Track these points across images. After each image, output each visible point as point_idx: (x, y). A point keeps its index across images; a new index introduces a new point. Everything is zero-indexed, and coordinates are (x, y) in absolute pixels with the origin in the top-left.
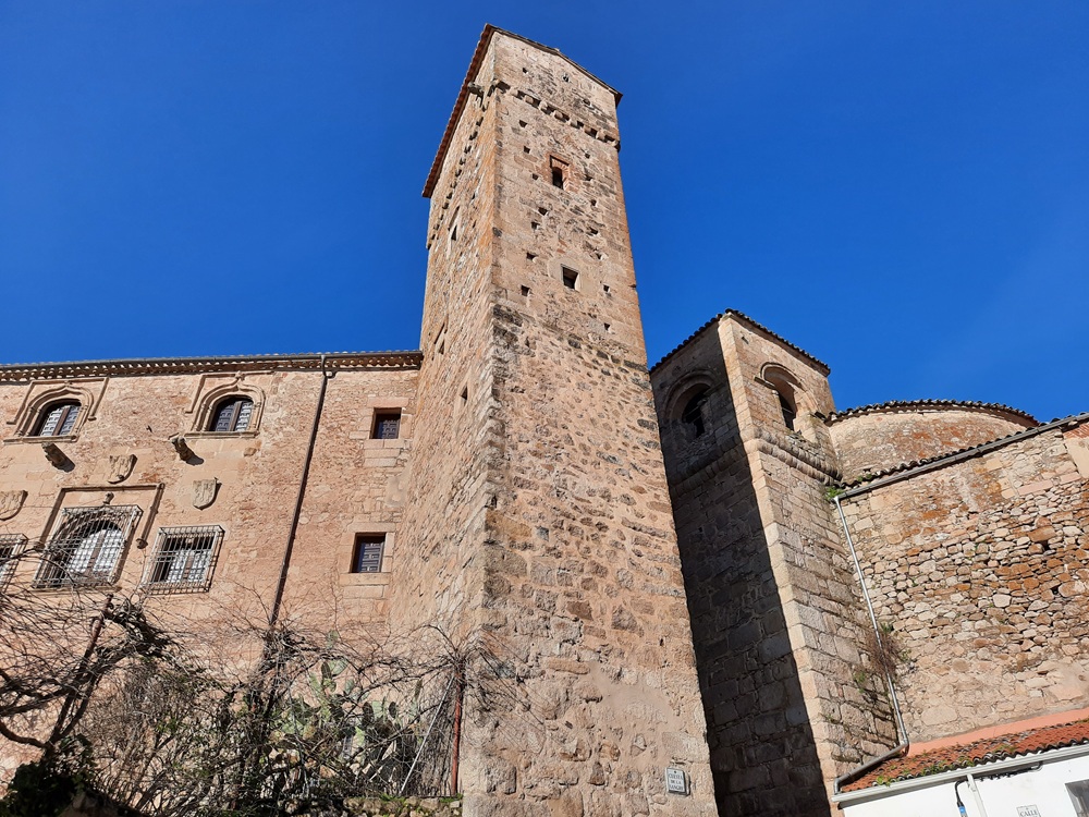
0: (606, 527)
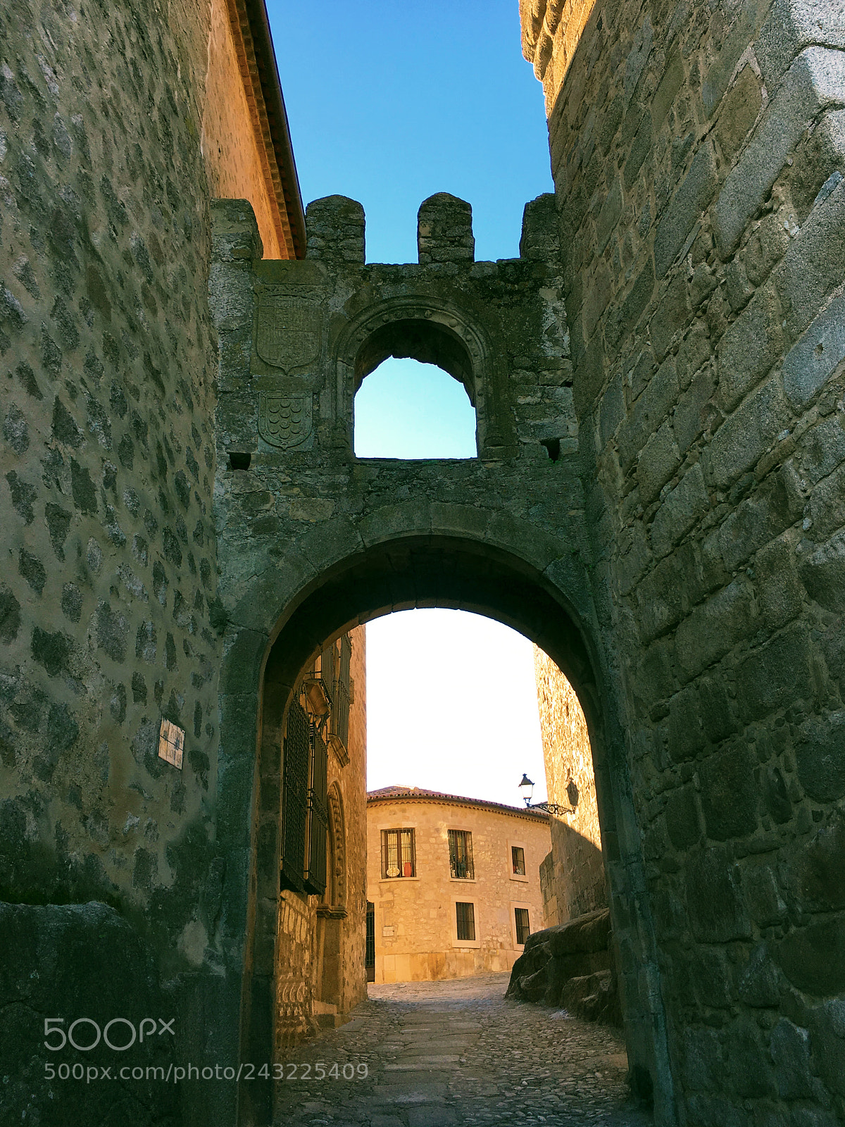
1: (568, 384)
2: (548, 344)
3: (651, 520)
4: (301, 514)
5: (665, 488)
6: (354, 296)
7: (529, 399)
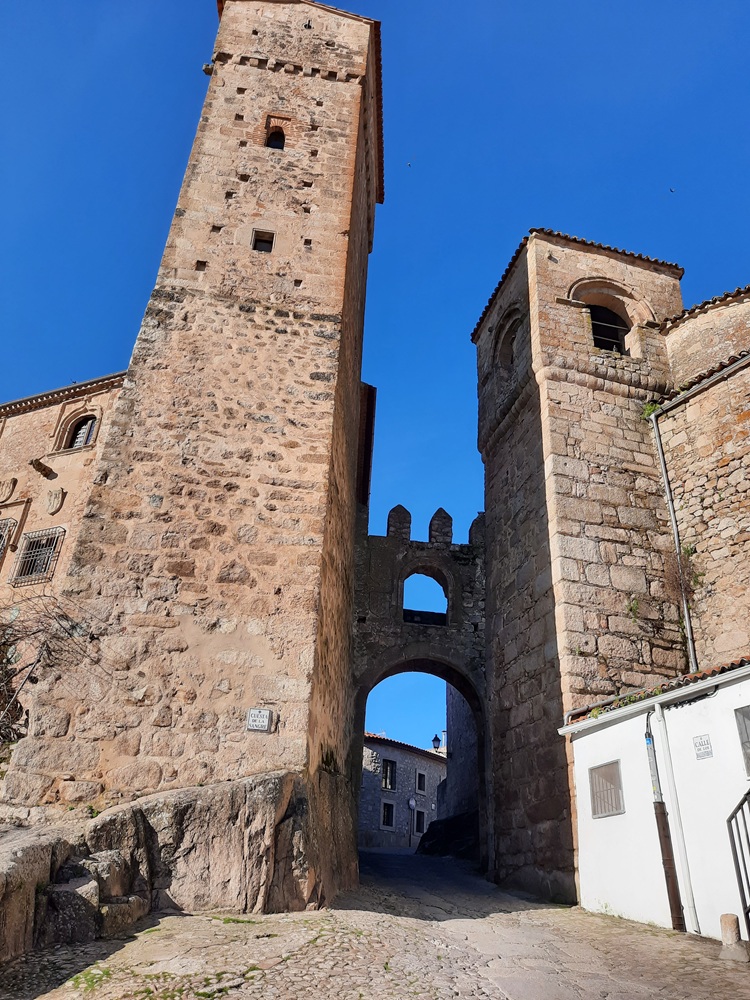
0: (237, 487)
2: (477, 582)
6: (406, 554)
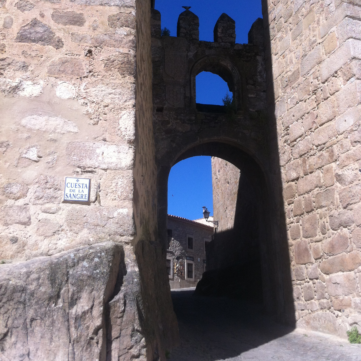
1: (264, 91)
2: (259, 77)
3: (293, 146)
4: (180, 129)
5: (299, 139)
6: (196, 52)
7: (252, 96)
